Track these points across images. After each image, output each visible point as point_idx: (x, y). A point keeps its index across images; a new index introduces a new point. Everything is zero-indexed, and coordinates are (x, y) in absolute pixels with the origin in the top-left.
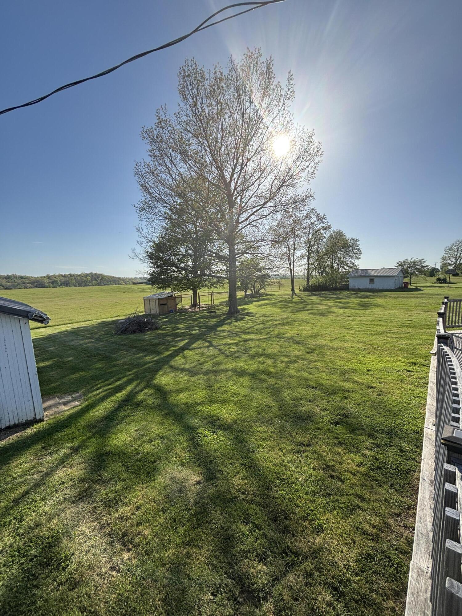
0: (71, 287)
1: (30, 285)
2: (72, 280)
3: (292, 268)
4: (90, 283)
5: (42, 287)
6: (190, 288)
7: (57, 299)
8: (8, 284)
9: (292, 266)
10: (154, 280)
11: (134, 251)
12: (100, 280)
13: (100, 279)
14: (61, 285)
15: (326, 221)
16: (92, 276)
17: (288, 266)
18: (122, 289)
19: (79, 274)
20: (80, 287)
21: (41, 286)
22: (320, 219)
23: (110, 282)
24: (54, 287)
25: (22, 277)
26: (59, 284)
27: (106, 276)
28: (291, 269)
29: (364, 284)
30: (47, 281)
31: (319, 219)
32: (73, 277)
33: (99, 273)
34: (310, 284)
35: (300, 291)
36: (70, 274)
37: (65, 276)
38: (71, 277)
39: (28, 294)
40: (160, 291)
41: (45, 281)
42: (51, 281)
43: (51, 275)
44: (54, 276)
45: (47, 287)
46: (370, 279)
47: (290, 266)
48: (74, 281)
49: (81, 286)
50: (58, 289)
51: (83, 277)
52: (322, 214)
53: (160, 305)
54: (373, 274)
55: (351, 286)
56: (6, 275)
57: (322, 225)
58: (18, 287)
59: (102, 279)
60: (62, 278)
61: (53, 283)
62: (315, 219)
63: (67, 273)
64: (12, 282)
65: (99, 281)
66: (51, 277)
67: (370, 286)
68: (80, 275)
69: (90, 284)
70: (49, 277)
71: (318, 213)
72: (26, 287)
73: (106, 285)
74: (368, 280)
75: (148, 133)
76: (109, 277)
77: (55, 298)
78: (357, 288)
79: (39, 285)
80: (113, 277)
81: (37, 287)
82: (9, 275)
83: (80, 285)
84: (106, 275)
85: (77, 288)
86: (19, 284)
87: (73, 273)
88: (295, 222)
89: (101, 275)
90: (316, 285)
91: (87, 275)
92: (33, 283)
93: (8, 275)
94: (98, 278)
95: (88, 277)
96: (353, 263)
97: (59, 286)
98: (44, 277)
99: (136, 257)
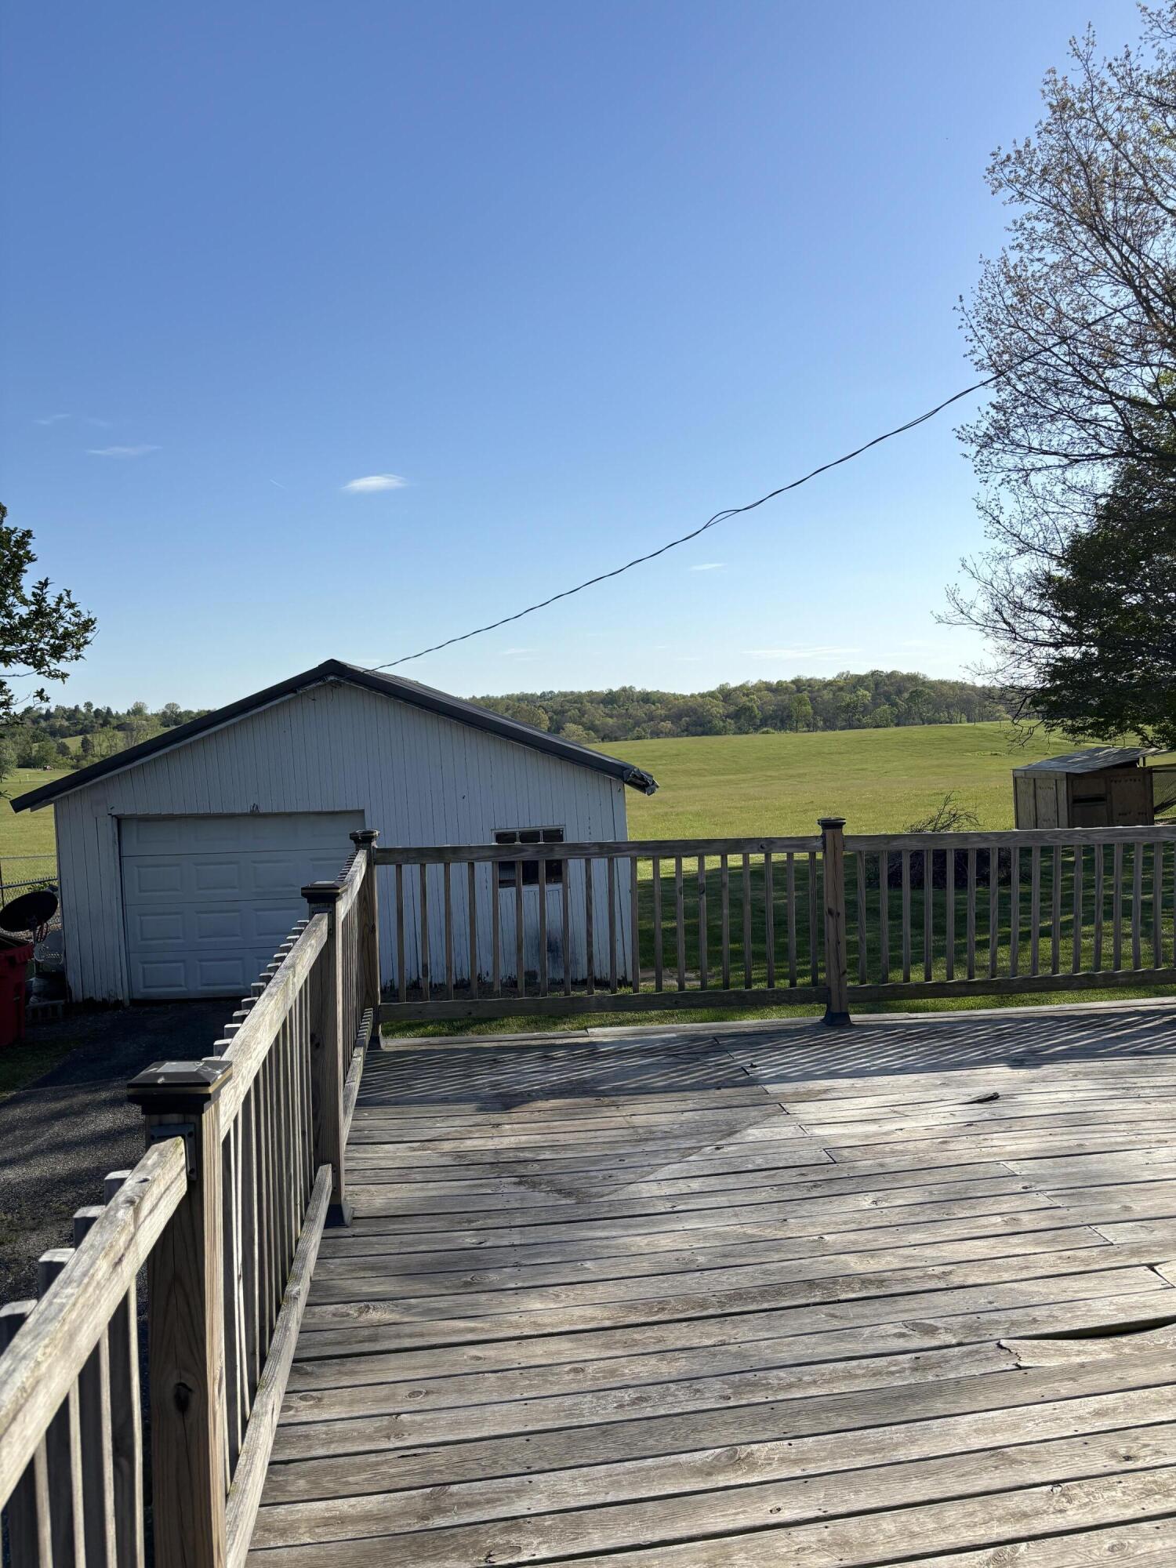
0: (796, 730)
1: (668, 725)
2: (800, 702)
4: (864, 712)
5: (704, 733)
7: (742, 776)
8: (610, 721)
12: (908, 701)
13: (906, 695)
14: (764, 722)
16: (877, 685)
19: (829, 677)
20: (830, 734)
21: (700, 729)
23: (948, 707)
24: (741, 731)
25: (646, 698)
26: (758, 722)
27: (934, 684)
30: (719, 709)
32: (805, 695)
33: (904, 670)
36: (797, 682)
37: (779, 688)
38: (799, 690)
39: (661, 757)
40: (1087, 744)
41: (714, 710)
42: (732, 709)
44: (744, 690)
45: (718, 733)
48: (809, 708)
49: (833, 728)
50: (756, 739)
51: (841, 689)
53: (1074, 802)
56: (605, 690)
58: (638, 730)
59: (916, 695)
60: (768, 697)
61: (736, 715)
63: (788, 677)
64: (619, 716)
65: (902, 707)
66: (734, 695)
68: (831, 683)
70: (726, 695)
72: (656, 734)
73: (931, 721)
75: (1011, 169)
76: (945, 689)
77: (736, 772)
79: (696, 724)
80: (963, 687)
81: (688, 731)
82: (615, 689)
83: (830, 725)
84: (933, 676)
85: (819, 734)
86: (637, 724)
87: (806, 674)
89: (913, 678)
91: (858, 681)
92: (677, 718)
93: (611, 693)
94: (899, 692)
95: (862, 692)
97: (757, 729)
98: (711, 695)
99: (961, 618)
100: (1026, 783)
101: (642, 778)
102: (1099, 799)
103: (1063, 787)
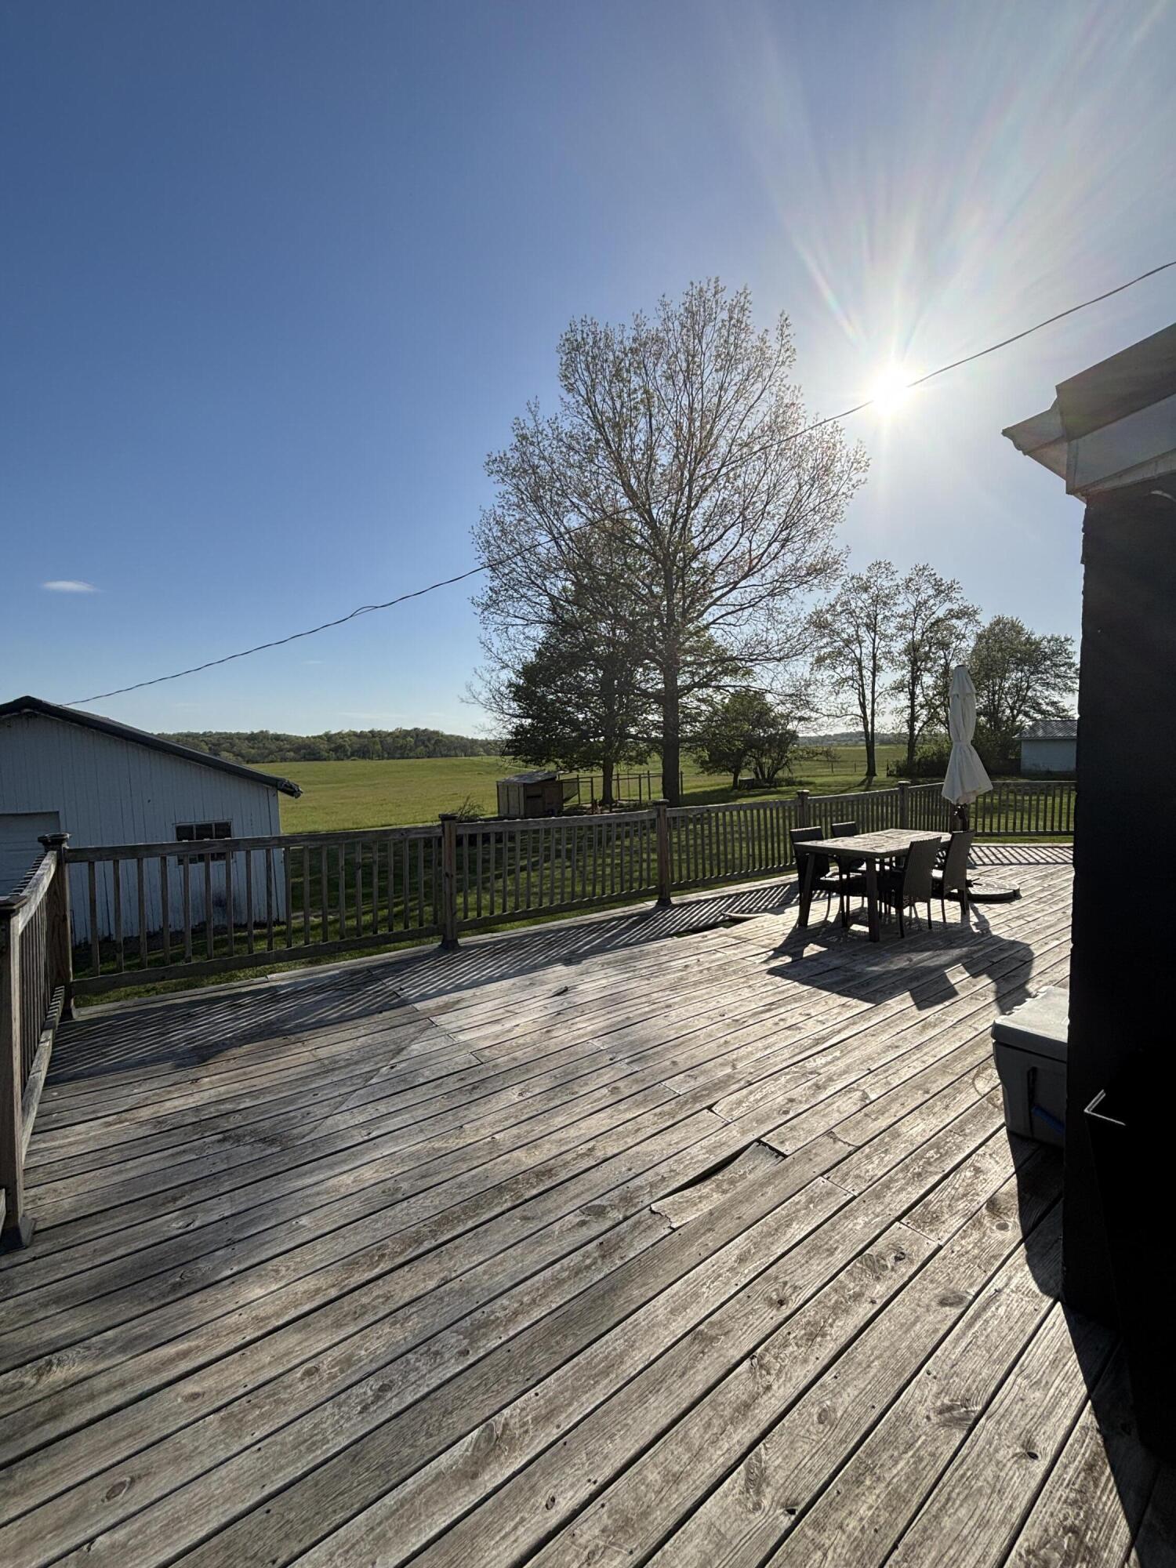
0: (371, 759)
1: (292, 754)
2: (374, 743)
3: (869, 718)
4: (410, 750)
5: (315, 760)
6: (598, 764)
7: (340, 785)
8: (253, 751)
9: (869, 712)
10: (520, 745)
11: (469, 688)
12: (434, 745)
13: (433, 742)
14: (353, 754)
15: (958, 596)
16: (417, 735)
17: (859, 711)
18: (477, 765)
19: (390, 730)
20: (391, 761)
21: (312, 757)
22: (942, 590)
23: (455, 748)
24: (338, 759)
25: (277, 738)
26: (349, 754)
27: (447, 737)
28: (865, 718)
30: (325, 746)
31: (939, 592)
32: (377, 739)
33: (432, 729)
34: (916, 758)
35: (890, 775)
36: (371, 732)
37: (361, 735)
38: (373, 736)
39: (297, 774)
40: (532, 769)
41: (322, 746)
42: (333, 746)
43: (333, 732)
44: (340, 735)
45: (325, 760)
47: (864, 712)
48: (379, 747)
49: (393, 758)
50: (348, 764)
51: (397, 737)
52: (947, 581)
53: (528, 798)
55: (1027, 766)
56: (249, 732)
57: (948, 605)
58: (271, 757)
59: (438, 742)
60: (354, 739)
61: (335, 750)
62: (931, 592)
63: (367, 730)
64: (259, 748)
65: (431, 747)
66: (333, 738)
68: (391, 734)
69: (411, 754)
70: (328, 737)
71: (938, 577)
72: (284, 760)
73: (446, 756)
75: (497, 465)
77: (337, 782)
78: (1042, 769)
79: (309, 754)
80: (462, 738)
81: (305, 758)
82: (256, 731)
83: (391, 757)
84: (447, 733)
85: (384, 762)
86: (271, 753)
87: (377, 728)
88: (876, 600)
89: (436, 733)
90: (932, 762)
91: (407, 733)
92: (297, 750)
93: (253, 734)
94: (429, 740)
95: (409, 739)
96: (1053, 704)
97: (348, 758)
99: (473, 700)
100: (503, 788)
101: (291, 787)
102: (539, 796)
103: (522, 789)
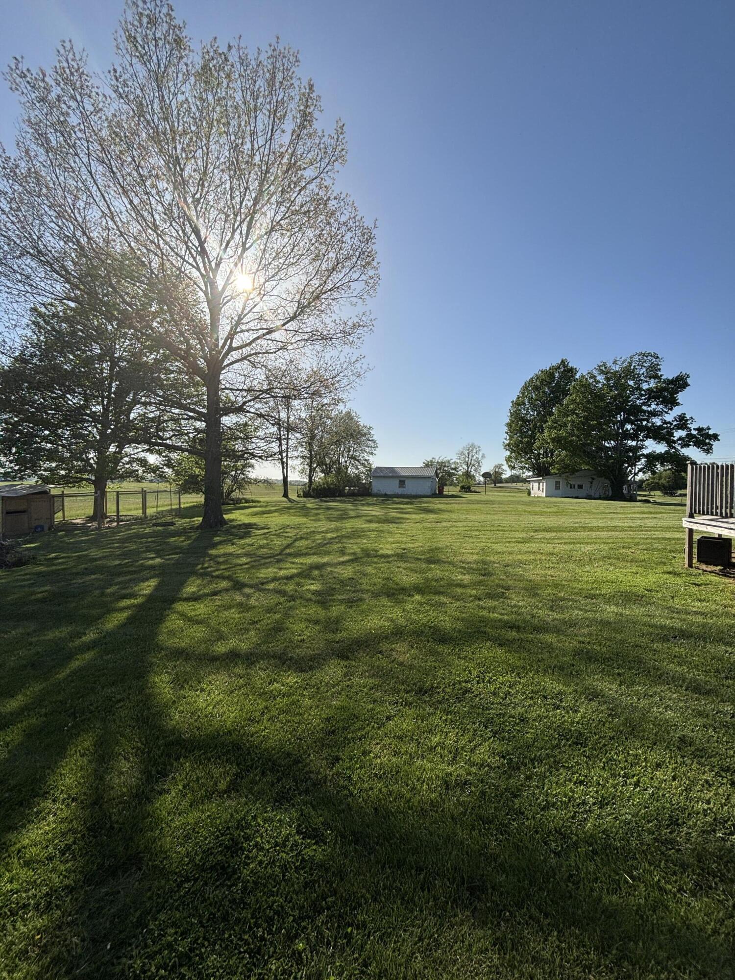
29: (392, 487)
34: (313, 486)
35: (298, 497)
46: (400, 481)
53: (8, 513)
54: (403, 473)
55: (375, 490)
67: (400, 491)
74: (397, 482)
78: (383, 493)
90: (324, 488)
96: (366, 460)
102: (23, 512)
